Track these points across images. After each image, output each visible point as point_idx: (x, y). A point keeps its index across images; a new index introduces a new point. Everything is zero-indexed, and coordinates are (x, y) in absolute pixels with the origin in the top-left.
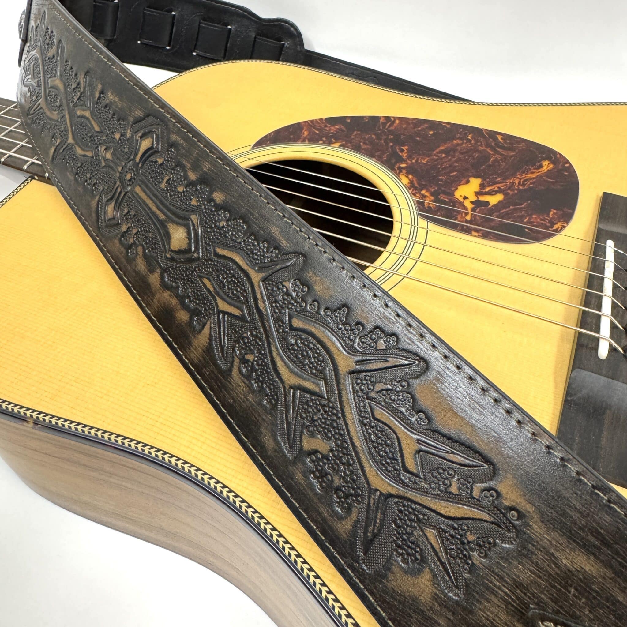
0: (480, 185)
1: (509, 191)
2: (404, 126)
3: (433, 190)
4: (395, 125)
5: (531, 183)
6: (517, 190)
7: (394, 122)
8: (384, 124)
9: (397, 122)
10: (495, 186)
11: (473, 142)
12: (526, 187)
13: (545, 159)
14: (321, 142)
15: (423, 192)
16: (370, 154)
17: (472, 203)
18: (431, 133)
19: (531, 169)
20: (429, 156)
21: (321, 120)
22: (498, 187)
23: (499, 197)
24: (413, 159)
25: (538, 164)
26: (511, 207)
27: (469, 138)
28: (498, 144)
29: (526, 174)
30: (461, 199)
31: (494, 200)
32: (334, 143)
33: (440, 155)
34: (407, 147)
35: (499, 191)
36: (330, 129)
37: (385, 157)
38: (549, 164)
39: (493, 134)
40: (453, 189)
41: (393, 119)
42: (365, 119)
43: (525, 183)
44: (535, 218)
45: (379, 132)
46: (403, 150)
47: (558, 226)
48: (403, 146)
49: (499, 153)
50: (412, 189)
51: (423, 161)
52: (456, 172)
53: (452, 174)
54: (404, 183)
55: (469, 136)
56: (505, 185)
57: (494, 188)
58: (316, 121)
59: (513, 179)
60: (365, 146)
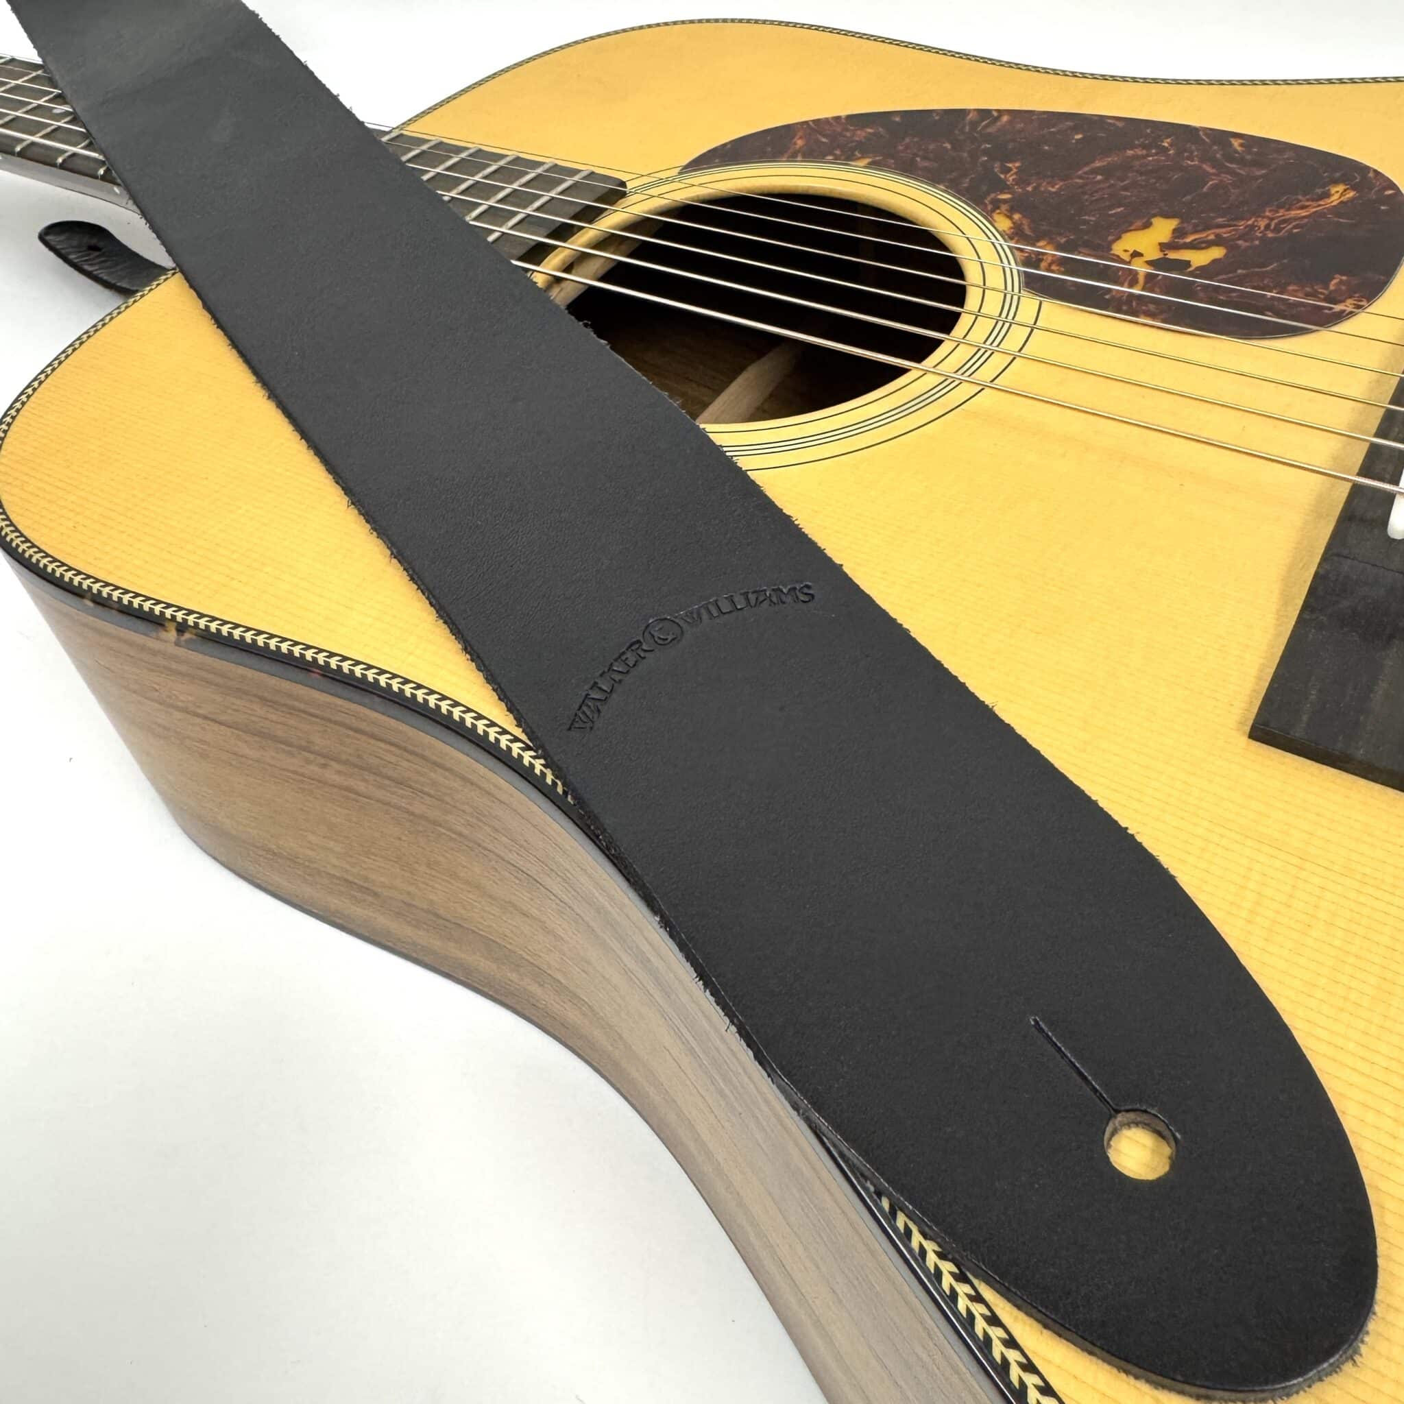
0: (1175, 231)
1: (1240, 242)
2: (1020, 126)
3: (1063, 240)
4: (999, 124)
5: (1295, 227)
6: (1260, 239)
7: (997, 119)
8: (974, 124)
9: (1005, 118)
10: (1210, 232)
11: (1171, 152)
12: (1281, 234)
13: (1335, 182)
14: (830, 157)
15: (1041, 243)
16: (933, 178)
17: (1150, 263)
18: (1079, 136)
19: (1299, 201)
20: (1062, 180)
21: (838, 118)
22: (1217, 236)
23: (1217, 253)
24: (1029, 184)
25: (1319, 191)
26: (1239, 271)
27: (1166, 145)
28: (1231, 156)
29: (1289, 210)
30: (1126, 257)
31: (1199, 258)
32: (858, 159)
33: (1091, 176)
34: (1017, 164)
35: (1218, 242)
36: (853, 135)
37: (966, 183)
38: (1345, 190)
39: (1222, 138)
40: (1110, 238)
41: (995, 114)
42: (934, 115)
43: (1282, 226)
44: (1294, 290)
45: (962, 137)
46: (1010, 170)
47: (1347, 306)
48: (1011, 161)
49: (1232, 172)
50: (1016, 238)
51: (1050, 189)
52: (1123, 206)
53: (1113, 212)
54: (1000, 229)
55: (1165, 141)
56: (1234, 230)
57: (1207, 236)
58: (826, 121)
59: (1253, 219)
60: (926, 164)
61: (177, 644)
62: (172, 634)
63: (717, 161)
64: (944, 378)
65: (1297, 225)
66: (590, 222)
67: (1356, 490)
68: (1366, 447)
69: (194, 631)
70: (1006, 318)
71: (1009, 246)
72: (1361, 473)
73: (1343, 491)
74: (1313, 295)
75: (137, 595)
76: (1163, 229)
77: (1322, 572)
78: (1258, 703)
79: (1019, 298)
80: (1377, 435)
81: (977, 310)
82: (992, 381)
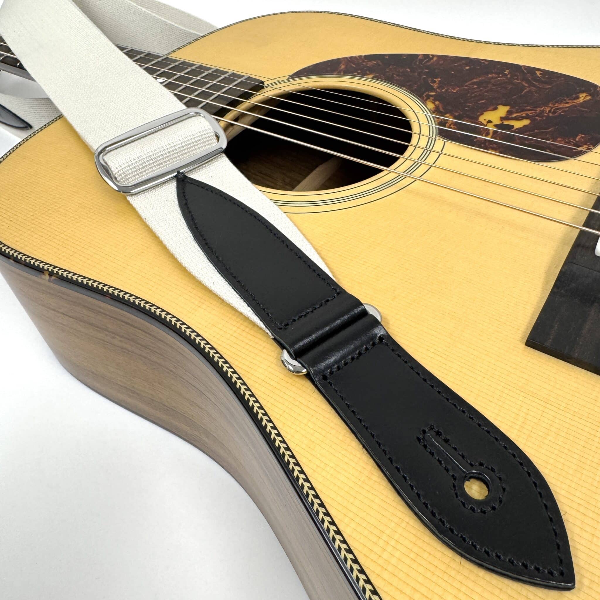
0: (508, 111)
1: (537, 118)
2: (441, 62)
3: (457, 114)
4: (432, 61)
5: (561, 112)
6: (546, 116)
7: (432, 58)
8: (421, 61)
9: (435, 59)
10: (524, 112)
11: (509, 76)
12: (556, 114)
13: (583, 92)
14: (355, 74)
15: (447, 115)
16: (401, 84)
17: (495, 126)
18: (467, 68)
19: (565, 100)
20: (458, 87)
21: (360, 57)
22: (527, 115)
23: (526, 122)
24: (443, 89)
25: (574, 96)
26: (536, 131)
27: (507, 73)
28: (536, 79)
29: (560, 104)
30: (485, 123)
31: (518, 124)
32: (369, 74)
33: (471, 86)
34: (439, 79)
35: (527, 117)
36: (367, 64)
37: (415, 87)
38: (586, 96)
39: (532, 70)
40: (478, 114)
41: (431, 56)
42: (403, 56)
43: (557, 111)
44: (560, 140)
45: (415, 66)
46: (435, 82)
47: (583, 148)
48: (436, 78)
49: (534, 86)
50: (436, 113)
51: (453, 91)
52: (484, 100)
53: (481, 102)
54: (429, 108)
55: (507, 71)
56: (535, 112)
57: (523, 114)
58: (355, 57)
59: (544, 107)
60: (398, 78)
61: (49, 281)
62: (47, 277)
63: (306, 73)
64: (398, 175)
65: (562, 111)
66: (247, 99)
67: (582, 232)
68: (588, 213)
69: (57, 275)
70: (429, 148)
71: (433, 116)
72: (585, 225)
73: (576, 233)
74: (569, 143)
75: (33, 258)
76: (502, 111)
77: (563, 270)
78: (530, 329)
79: (435, 140)
80: (593, 208)
81: (416, 145)
82: (420, 177)
